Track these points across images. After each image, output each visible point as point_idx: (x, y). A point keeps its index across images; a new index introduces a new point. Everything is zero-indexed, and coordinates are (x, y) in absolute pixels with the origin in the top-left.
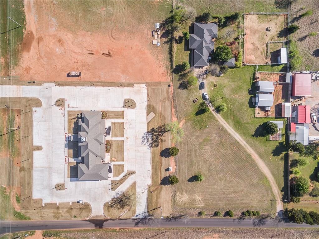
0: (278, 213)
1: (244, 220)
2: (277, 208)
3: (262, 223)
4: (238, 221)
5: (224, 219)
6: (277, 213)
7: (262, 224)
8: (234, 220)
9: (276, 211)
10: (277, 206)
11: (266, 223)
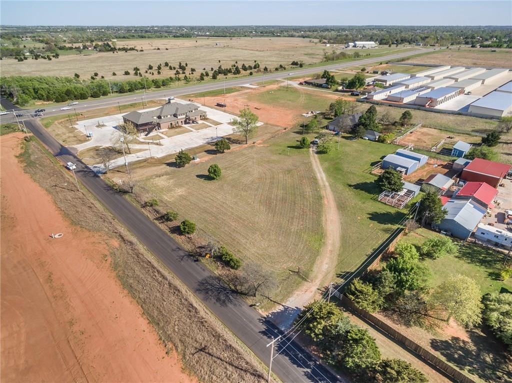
0: (286, 309)
1: (194, 264)
2: (295, 296)
3: (222, 297)
4: (183, 254)
5: (167, 234)
6: (282, 308)
7: (218, 300)
8: (179, 248)
9: (282, 300)
10: (297, 293)
11: (230, 306)
